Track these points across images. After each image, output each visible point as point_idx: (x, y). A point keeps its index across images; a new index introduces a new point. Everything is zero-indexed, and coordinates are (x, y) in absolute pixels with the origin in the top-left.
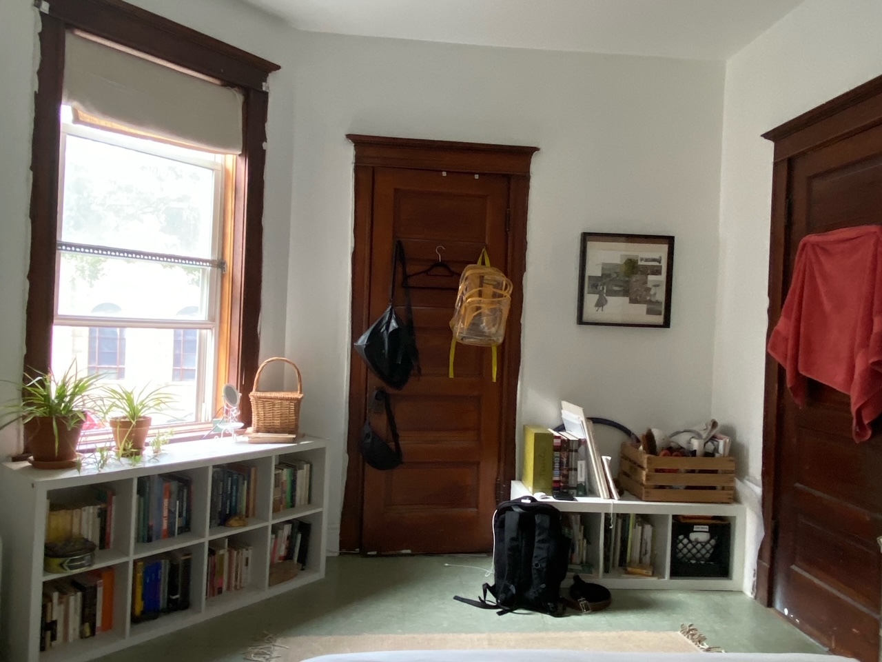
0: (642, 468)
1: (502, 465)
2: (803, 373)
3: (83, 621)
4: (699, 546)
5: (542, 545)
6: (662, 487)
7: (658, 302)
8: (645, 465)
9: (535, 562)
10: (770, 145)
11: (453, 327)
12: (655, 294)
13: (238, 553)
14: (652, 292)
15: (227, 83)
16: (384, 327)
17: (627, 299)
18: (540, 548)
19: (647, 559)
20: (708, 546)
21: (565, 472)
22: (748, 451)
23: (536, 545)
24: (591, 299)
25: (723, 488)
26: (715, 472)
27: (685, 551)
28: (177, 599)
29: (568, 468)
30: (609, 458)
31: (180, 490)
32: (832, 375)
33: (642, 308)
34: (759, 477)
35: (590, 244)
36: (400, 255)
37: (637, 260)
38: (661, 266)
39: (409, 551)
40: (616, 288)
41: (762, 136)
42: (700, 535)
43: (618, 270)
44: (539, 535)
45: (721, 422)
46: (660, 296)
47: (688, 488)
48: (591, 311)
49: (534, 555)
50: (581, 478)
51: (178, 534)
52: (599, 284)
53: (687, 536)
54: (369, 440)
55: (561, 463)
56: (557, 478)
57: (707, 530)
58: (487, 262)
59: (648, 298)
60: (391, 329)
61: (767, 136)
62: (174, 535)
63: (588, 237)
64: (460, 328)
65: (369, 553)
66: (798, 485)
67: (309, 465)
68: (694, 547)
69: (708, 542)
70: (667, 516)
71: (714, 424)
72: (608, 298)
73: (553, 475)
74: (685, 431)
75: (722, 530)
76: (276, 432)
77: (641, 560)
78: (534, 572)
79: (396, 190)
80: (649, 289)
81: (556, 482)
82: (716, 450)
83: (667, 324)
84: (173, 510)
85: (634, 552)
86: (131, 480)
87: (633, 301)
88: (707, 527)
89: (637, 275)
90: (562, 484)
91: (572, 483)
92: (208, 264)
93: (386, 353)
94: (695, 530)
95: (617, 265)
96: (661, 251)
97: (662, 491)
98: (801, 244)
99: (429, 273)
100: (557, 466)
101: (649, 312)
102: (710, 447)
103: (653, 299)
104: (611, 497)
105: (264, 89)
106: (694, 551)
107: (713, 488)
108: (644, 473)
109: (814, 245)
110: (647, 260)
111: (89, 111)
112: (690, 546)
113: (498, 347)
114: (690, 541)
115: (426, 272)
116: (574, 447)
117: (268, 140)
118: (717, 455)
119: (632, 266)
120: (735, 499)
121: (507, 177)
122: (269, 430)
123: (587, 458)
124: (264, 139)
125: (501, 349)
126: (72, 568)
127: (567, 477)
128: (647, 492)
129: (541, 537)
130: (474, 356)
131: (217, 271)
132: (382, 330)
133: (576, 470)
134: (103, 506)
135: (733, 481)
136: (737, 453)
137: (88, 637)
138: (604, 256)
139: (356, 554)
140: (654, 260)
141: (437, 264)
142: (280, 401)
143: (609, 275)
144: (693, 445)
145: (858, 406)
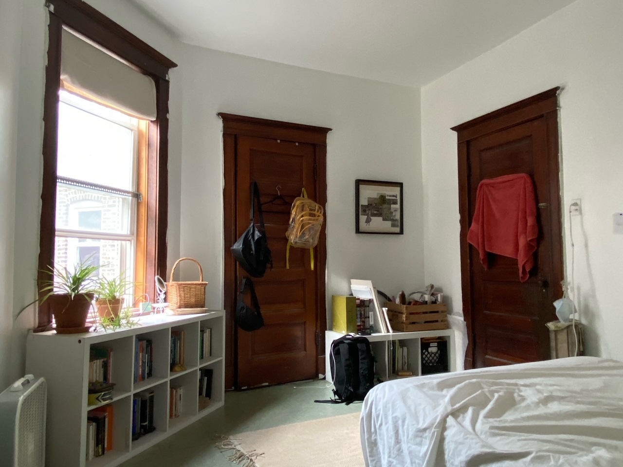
0: (402, 313)
1: (319, 322)
2: (488, 251)
3: (97, 444)
4: (433, 355)
5: (364, 361)
6: (413, 323)
7: (396, 220)
8: (405, 311)
9: (361, 371)
10: (455, 134)
11: (288, 237)
12: (395, 216)
13: (176, 392)
14: (394, 214)
15: (146, 72)
16: (251, 236)
17: (381, 218)
18: (362, 363)
19: (406, 367)
20: (437, 355)
21: (363, 319)
22: (451, 299)
23: (360, 361)
24: (363, 218)
25: (442, 321)
26: (437, 312)
27: (426, 359)
28: (146, 425)
29: (364, 317)
30: (387, 309)
31: (147, 346)
32: (505, 249)
33: (389, 223)
34: (461, 311)
35: (361, 187)
36: (255, 190)
37: (385, 196)
38: (397, 200)
39: (267, 384)
40: (375, 212)
41: (451, 129)
42: (433, 349)
43: (376, 202)
44: (361, 355)
45: (436, 285)
46: (398, 216)
47: (426, 322)
48: (363, 226)
49: (360, 367)
50: (372, 323)
51: (147, 378)
52: (367, 209)
53: (427, 350)
54: (245, 311)
55: (361, 314)
56: (359, 324)
57: (436, 345)
58: (306, 196)
59: (392, 218)
60: (256, 238)
61: (453, 129)
62: (145, 379)
63: (360, 183)
64: (294, 236)
65: (242, 388)
66: (486, 312)
67: (209, 330)
68: (431, 356)
69: (437, 352)
70: (418, 339)
71: (432, 287)
72: (372, 218)
73: (357, 322)
74: (417, 292)
75: (443, 345)
76: (191, 307)
77: (402, 368)
78: (361, 377)
79: (250, 150)
80: (392, 213)
81: (358, 326)
82: (436, 300)
83: (401, 232)
84: (144, 361)
85: (399, 365)
86: (131, 337)
87: (384, 220)
88: (436, 343)
89: (385, 205)
90: (362, 327)
91: (367, 326)
92: (130, 195)
93: (254, 253)
94: (431, 346)
95: (375, 199)
96: (396, 191)
97: (413, 325)
98: (479, 185)
99: (273, 202)
100: (359, 316)
101: (393, 225)
102: (433, 299)
103: (395, 219)
104: (388, 331)
105: (167, 78)
106: (431, 358)
107: (437, 321)
108: (404, 316)
109: (487, 185)
110: (390, 196)
111: (73, 83)
112: (429, 356)
113: (313, 248)
114: (429, 353)
115: (271, 202)
116: (367, 304)
117: (170, 112)
118: (438, 303)
119: (383, 199)
120: (447, 326)
121: (314, 145)
122: (187, 306)
123: (374, 310)
124: (168, 112)
125: (316, 249)
126: (104, 400)
127: (364, 322)
128: (407, 327)
129: (363, 356)
130: (300, 253)
131: (135, 200)
132: (250, 238)
133: (369, 317)
134: (105, 359)
135: (446, 316)
136: (447, 301)
137: (101, 455)
138: (369, 193)
139: (233, 390)
140: (394, 196)
141: (277, 197)
142: (194, 286)
143: (371, 205)
144: (425, 298)
145: (523, 263)
